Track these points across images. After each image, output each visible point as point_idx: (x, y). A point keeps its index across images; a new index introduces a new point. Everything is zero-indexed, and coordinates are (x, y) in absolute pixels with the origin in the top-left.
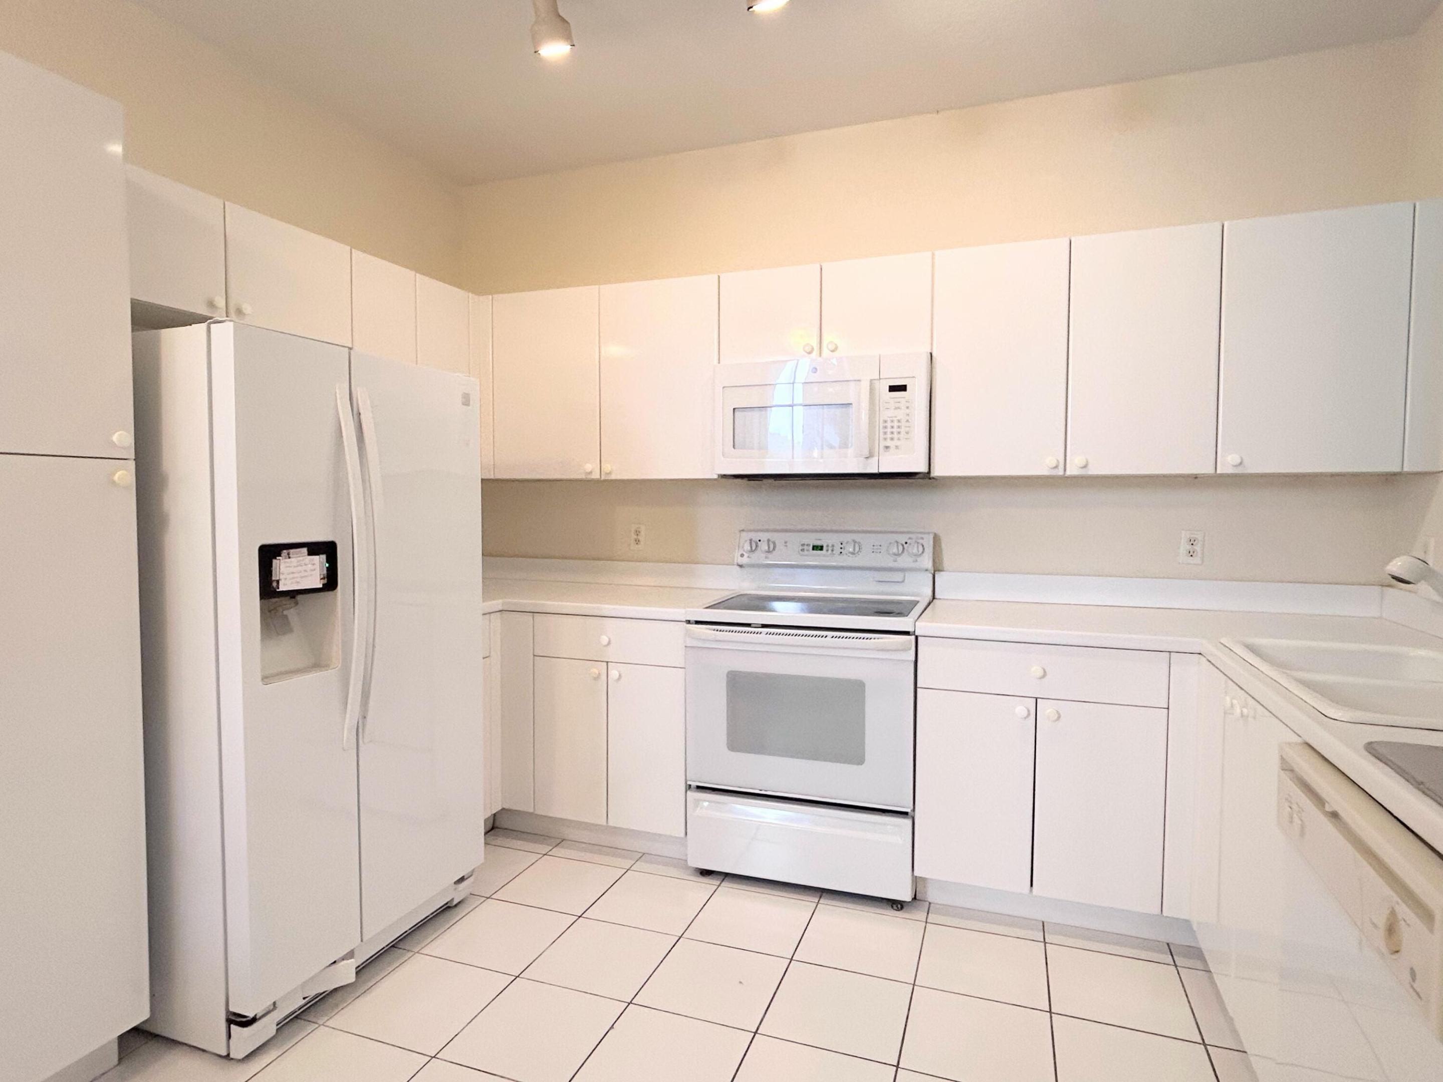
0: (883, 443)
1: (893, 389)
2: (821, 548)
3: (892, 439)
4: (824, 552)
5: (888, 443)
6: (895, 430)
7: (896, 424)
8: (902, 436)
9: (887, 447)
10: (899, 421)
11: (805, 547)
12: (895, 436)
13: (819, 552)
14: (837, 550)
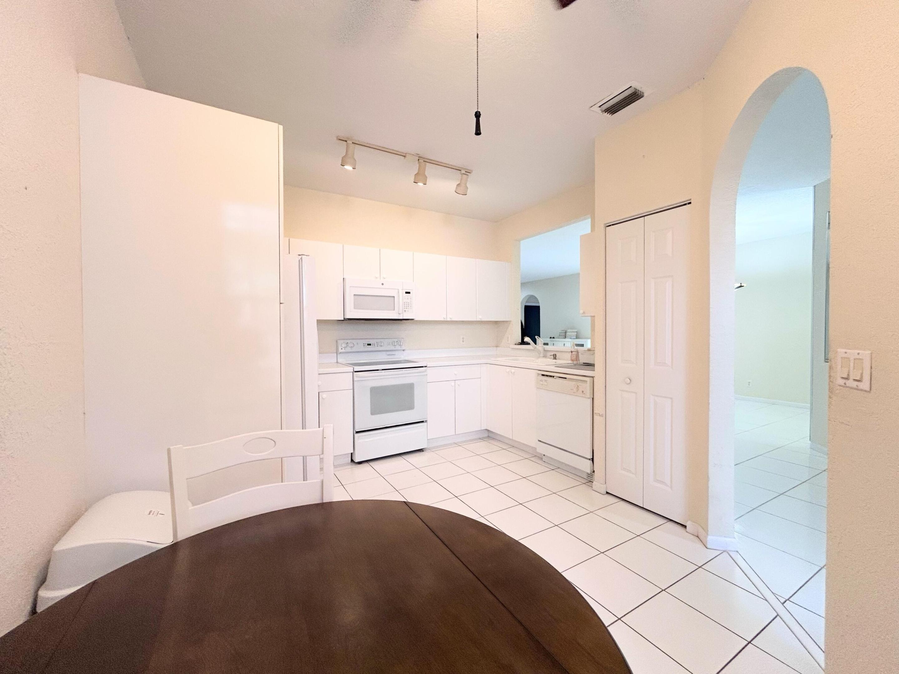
0: (404, 310)
1: (406, 293)
2: (370, 345)
3: (406, 308)
4: (371, 346)
5: (406, 309)
6: (407, 306)
7: (407, 304)
8: (409, 307)
9: (405, 311)
10: (408, 303)
11: (365, 345)
12: (407, 307)
13: (369, 346)
14: (376, 345)
